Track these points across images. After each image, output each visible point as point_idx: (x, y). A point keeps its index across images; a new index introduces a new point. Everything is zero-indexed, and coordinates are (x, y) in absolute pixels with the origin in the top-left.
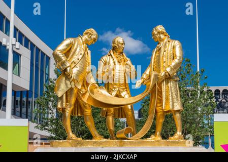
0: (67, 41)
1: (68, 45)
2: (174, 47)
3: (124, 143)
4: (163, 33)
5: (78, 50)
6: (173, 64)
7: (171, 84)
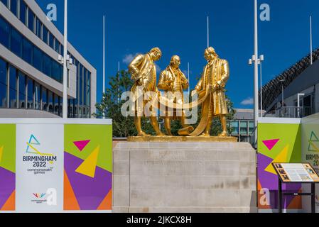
0: (139, 58)
1: (140, 60)
2: (223, 65)
3: (187, 139)
4: (213, 53)
5: (147, 64)
6: (223, 78)
7: (220, 94)
